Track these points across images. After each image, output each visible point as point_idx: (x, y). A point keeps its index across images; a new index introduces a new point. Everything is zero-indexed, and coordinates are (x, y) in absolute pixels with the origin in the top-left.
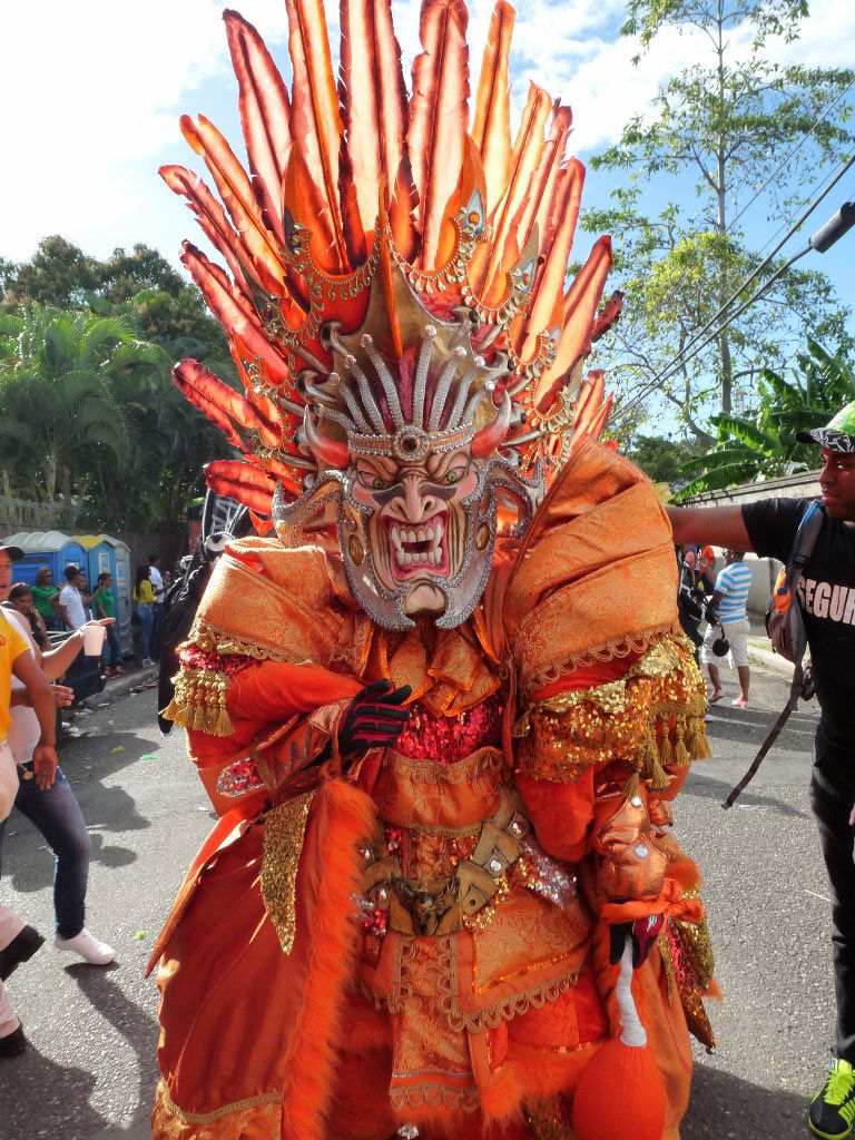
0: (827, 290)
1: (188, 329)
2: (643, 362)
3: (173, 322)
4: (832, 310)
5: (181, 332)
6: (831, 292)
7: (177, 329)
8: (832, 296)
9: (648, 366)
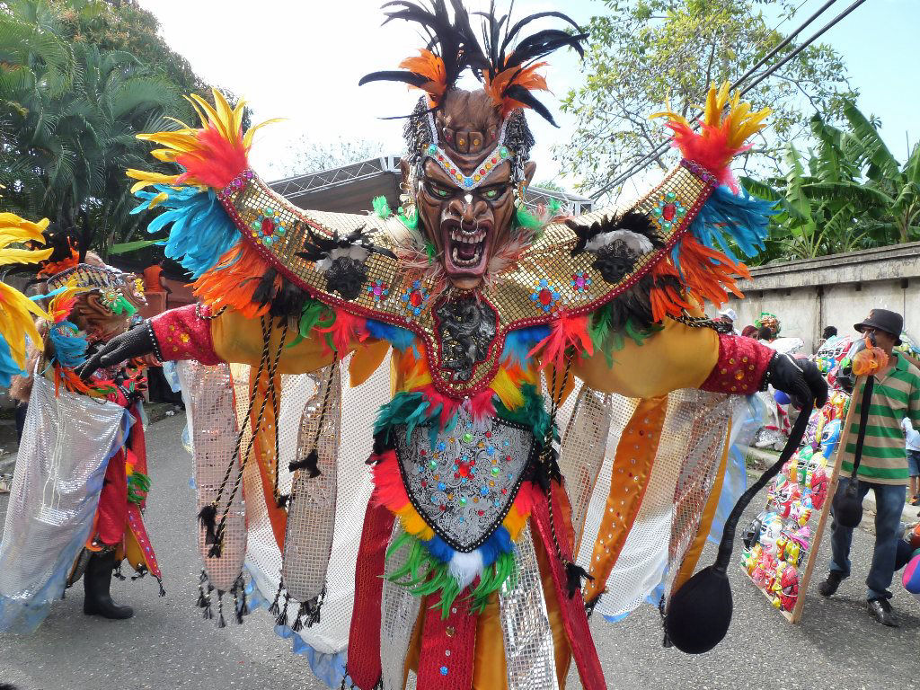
0: (839, 66)
1: (126, 44)
2: (640, 132)
3: (108, 34)
4: (842, 88)
5: (118, 46)
6: (843, 68)
7: (111, 42)
8: (843, 73)
9: (646, 136)
